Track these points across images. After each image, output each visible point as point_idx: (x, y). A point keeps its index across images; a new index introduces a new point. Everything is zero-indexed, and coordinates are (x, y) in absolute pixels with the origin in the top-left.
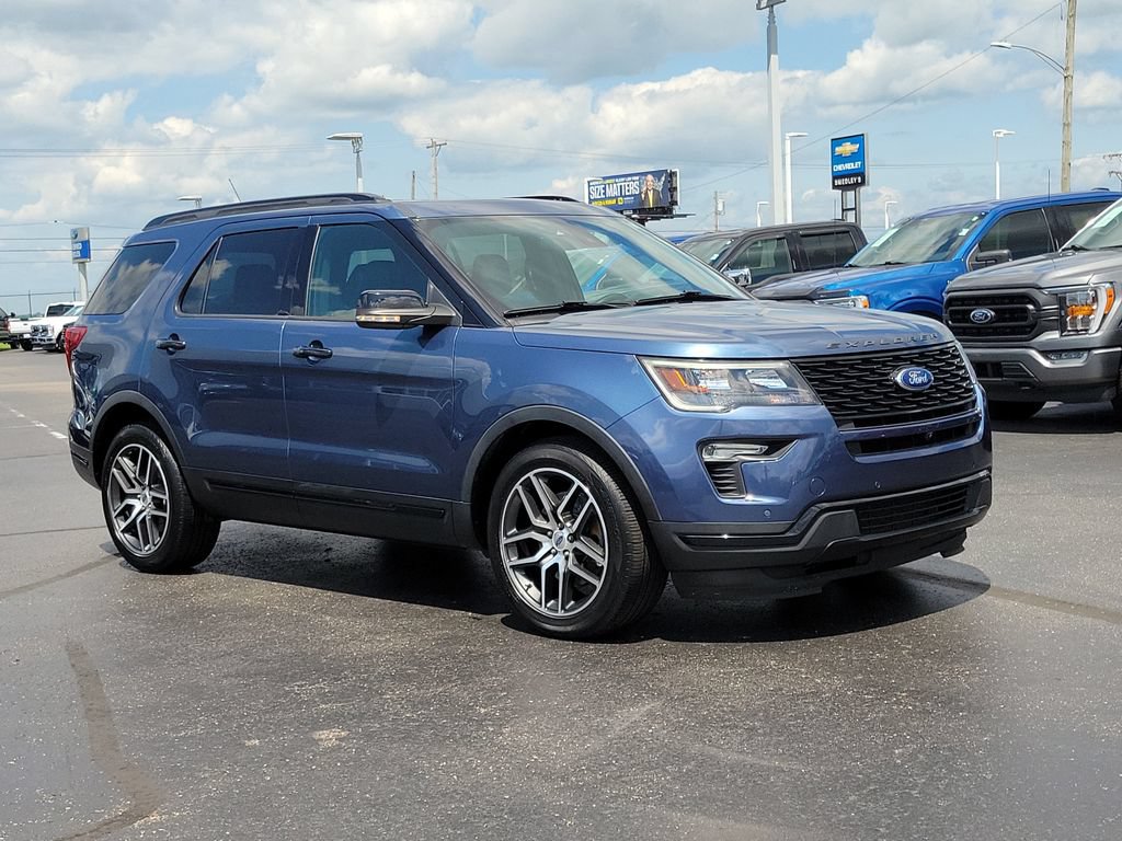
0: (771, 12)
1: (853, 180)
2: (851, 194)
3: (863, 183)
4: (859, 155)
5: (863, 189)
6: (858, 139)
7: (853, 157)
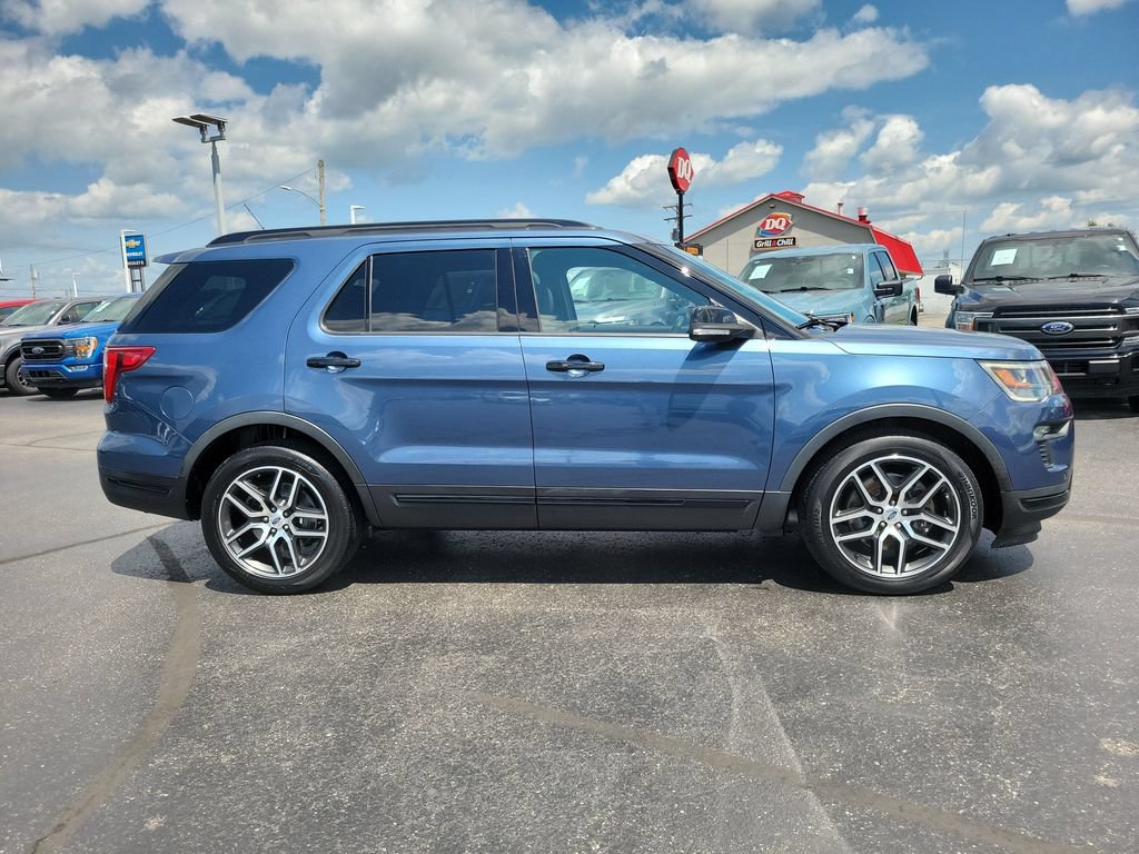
0: (214, 145)
1: (137, 263)
2: (137, 271)
3: (145, 265)
4: (141, 248)
5: (145, 269)
6: (139, 237)
7: (136, 249)
